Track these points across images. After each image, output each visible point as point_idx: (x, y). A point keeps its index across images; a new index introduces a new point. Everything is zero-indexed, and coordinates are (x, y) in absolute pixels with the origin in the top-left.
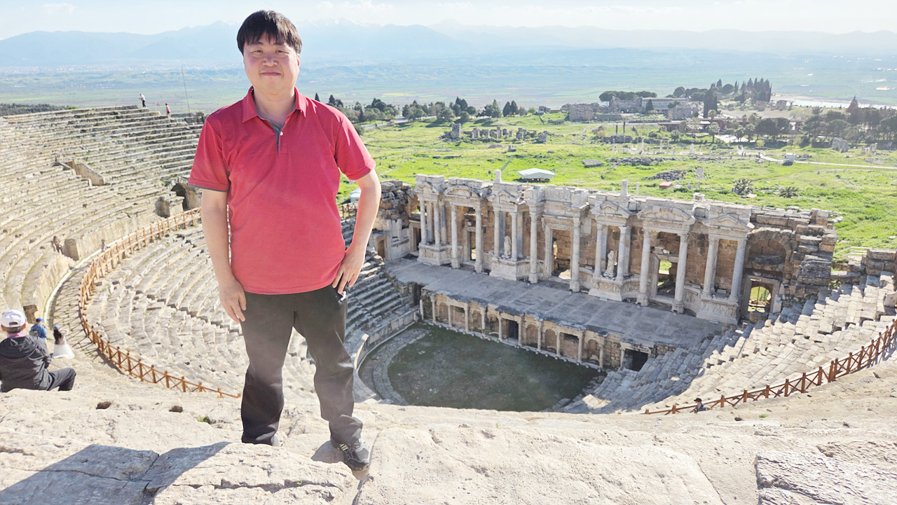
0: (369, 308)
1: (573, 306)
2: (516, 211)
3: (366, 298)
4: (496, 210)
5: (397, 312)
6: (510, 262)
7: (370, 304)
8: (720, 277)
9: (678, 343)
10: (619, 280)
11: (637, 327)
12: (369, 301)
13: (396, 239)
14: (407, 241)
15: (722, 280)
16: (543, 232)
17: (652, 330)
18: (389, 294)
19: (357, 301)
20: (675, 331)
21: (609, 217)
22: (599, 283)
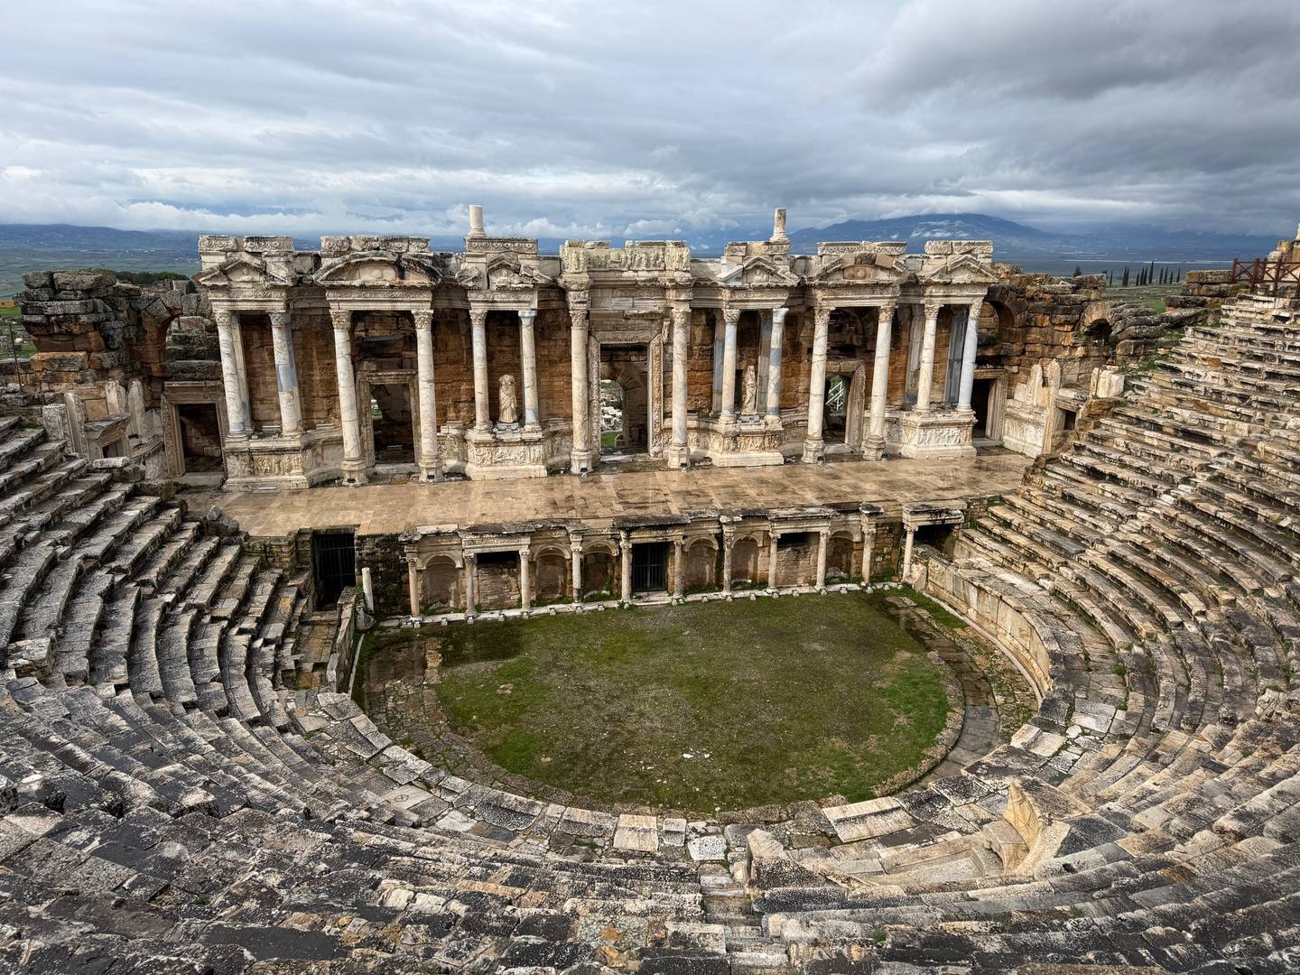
0: (249, 623)
2: (535, 305)
3: (215, 599)
4: (478, 310)
6: (526, 436)
7: (240, 613)
12: (228, 606)
13: (135, 442)
14: (161, 448)
19: (201, 611)
21: (760, 289)
22: (735, 437)
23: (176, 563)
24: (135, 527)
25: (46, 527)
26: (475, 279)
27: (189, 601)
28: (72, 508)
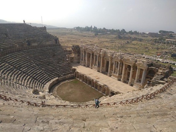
18: (68, 70)
23: (63, 67)
27: (60, 70)
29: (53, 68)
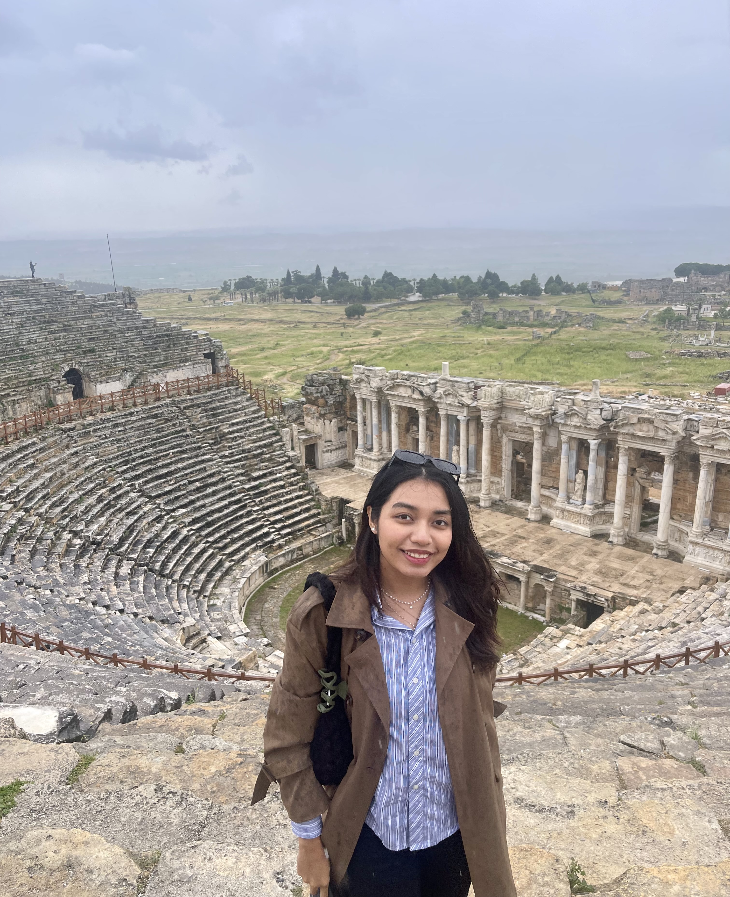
1: (524, 538)
2: (465, 415)
3: (276, 513)
4: (442, 412)
5: (314, 533)
8: (719, 512)
9: (644, 596)
10: (588, 509)
11: (599, 572)
12: (278, 517)
13: (329, 444)
14: (345, 447)
15: (721, 518)
16: (500, 442)
17: (616, 577)
18: (307, 510)
20: (648, 581)
21: (576, 426)
22: (563, 511)
23: (275, 497)
24: (275, 480)
25: (242, 475)
26: (439, 398)
27: (265, 512)
28: (260, 469)
29: (226, 507)
